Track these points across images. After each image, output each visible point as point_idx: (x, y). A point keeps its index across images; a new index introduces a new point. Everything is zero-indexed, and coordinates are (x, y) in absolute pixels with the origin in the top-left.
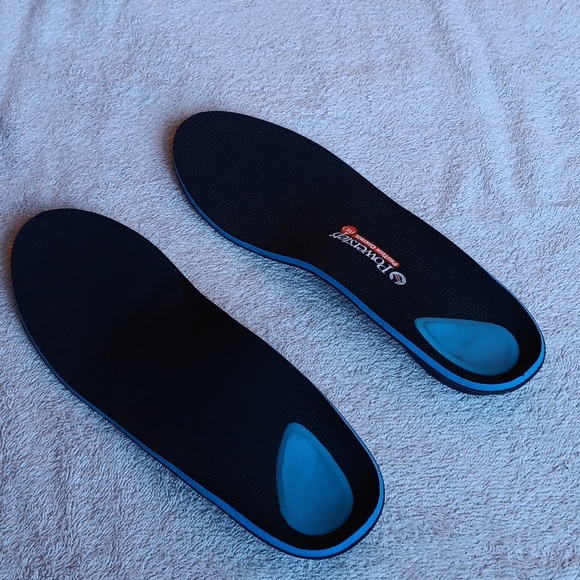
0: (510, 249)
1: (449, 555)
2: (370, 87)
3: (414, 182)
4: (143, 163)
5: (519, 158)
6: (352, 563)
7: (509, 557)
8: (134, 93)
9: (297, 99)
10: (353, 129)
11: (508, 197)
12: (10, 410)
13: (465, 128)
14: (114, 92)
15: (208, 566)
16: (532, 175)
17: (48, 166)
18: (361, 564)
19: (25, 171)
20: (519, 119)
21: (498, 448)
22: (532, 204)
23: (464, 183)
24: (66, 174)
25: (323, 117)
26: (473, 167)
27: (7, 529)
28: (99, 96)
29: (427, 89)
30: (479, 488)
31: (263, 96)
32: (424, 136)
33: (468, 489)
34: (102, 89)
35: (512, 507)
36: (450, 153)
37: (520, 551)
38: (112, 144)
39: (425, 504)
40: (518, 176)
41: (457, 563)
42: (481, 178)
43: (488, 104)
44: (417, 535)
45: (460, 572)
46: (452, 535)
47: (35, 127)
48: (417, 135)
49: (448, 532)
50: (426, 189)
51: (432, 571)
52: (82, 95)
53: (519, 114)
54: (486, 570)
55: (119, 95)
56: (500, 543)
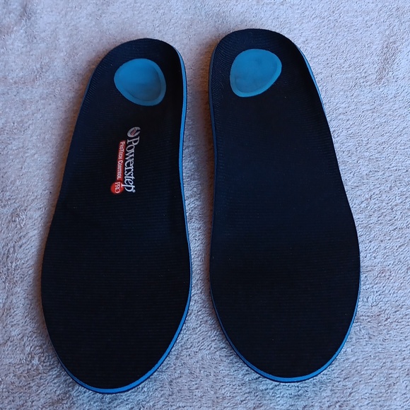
1: (381, 356)
3: (357, 55)
10: (307, 13)
12: (22, 228)
13: (400, 12)
15: (177, 359)
17: (60, 41)
23: (399, 56)
27: (15, 323)
32: (366, 19)
33: (397, 303)
36: (387, 33)
38: (112, 25)
41: (388, 364)
44: (354, 339)
45: (390, 371)
46: (384, 340)
47: (52, 12)
48: (360, 18)
49: (381, 337)
50: (367, 61)
51: (366, 370)
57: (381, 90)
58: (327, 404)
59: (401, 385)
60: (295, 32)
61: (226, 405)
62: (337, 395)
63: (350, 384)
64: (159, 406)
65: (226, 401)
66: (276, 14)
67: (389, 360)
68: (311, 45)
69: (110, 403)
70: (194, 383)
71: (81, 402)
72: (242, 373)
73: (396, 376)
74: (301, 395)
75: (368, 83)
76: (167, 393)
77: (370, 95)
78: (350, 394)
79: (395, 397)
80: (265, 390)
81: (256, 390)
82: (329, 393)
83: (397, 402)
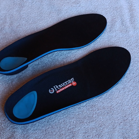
0: (129, 40)
1: (111, 119)
4: (32, 19)
5: (131, 16)
6: (85, 122)
7: (128, 120)
8: (30, 1)
9: (72, 2)
10: (87, 9)
11: (128, 26)
13: (117, 9)
15: (47, 123)
16: (134, 21)
17: (7, 20)
18: (88, 122)
21: (125, 91)
22: (134, 28)
23: (117, 23)
24: (12, 22)
25: (79, 6)
26: (119, 19)
28: (21, 2)
30: (120, 102)
32: (106, 11)
33: (117, 102)
35: (129, 107)
36: (113, 15)
37: (130, 119)
38: (24, 14)
39: (105, 106)
40: (131, 21)
41: (114, 122)
42: (121, 22)
43: (123, 2)
44: (103, 114)
45: (114, 124)
46: (112, 114)
47: (4, 10)
48: (104, 11)
49: (111, 113)
51: (107, 124)
52: (16, 2)
53: (131, 5)
54: (121, 124)
55: (26, 1)
56: (125, 116)
57: (111, 34)
58: (95, 135)
59: (117, 128)
61: (63, 137)
62: (98, 132)
63: (102, 128)
64: (42, 138)
65: (63, 135)
66: (78, 9)
67: (114, 120)
69: (26, 137)
70: (53, 130)
71: (17, 137)
72: (68, 126)
73: (116, 125)
74: (87, 132)
75: (107, 32)
76: (45, 134)
77: (107, 36)
78: (102, 131)
79: (116, 132)
80: (75, 131)
81: (72, 131)
82: (95, 131)
83: (116, 134)
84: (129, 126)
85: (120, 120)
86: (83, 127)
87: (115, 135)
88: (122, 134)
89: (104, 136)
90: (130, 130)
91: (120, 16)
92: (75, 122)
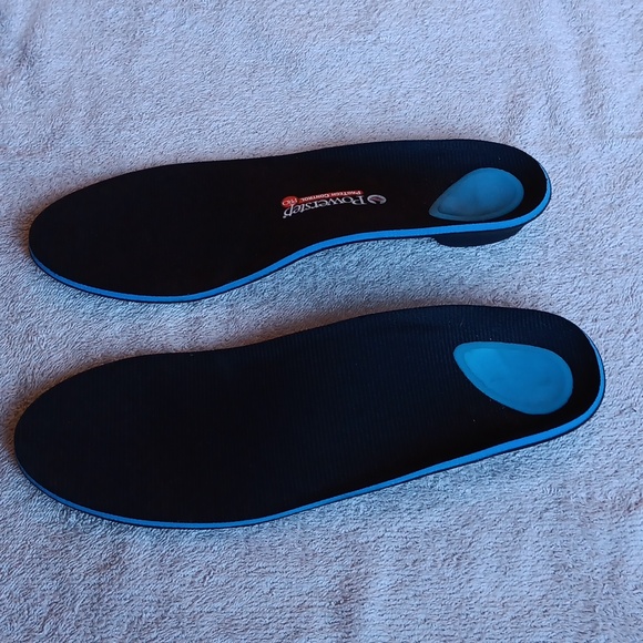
0: (578, 184)
1: (508, 498)
2: (426, 11)
3: (474, 112)
4: (179, 93)
5: (589, 86)
6: (405, 507)
7: (572, 500)
8: (169, 17)
9: (346, 23)
10: (407, 56)
11: (576, 129)
12: (42, 351)
13: (530, 54)
14: (147, 17)
16: (602, 105)
17: (77, 96)
18: (414, 507)
19: (53, 102)
20: (589, 44)
22: (602, 136)
23: (529, 114)
24: (96, 105)
25: (375, 43)
26: (538, 96)
28: (132, 21)
29: (488, 12)
31: (310, 20)
32: (485, 63)
34: (134, 13)
35: (576, 451)
36: (513, 81)
37: (583, 495)
38: (146, 73)
40: (587, 106)
41: (517, 507)
42: (547, 108)
43: (555, 28)
45: (519, 516)
47: (62, 54)
48: (478, 63)
50: (487, 120)
51: (490, 515)
52: (112, 20)
53: (589, 39)
54: (547, 514)
55: (152, 20)
56: (563, 486)
58: (442, 557)
59: (531, 531)
60: (393, 81)
61: (317, 564)
62: (454, 546)
63: (469, 533)
64: (233, 568)
65: (318, 559)
66: (368, 56)
68: (414, 99)
69: (171, 566)
70: (276, 538)
71: (134, 566)
72: (336, 523)
73: (525, 521)
74: (410, 547)
76: (244, 551)
78: (471, 544)
79: (525, 546)
80: (366, 543)
81: (354, 544)
82: (445, 545)
83: (527, 553)
84: (578, 522)
85: (544, 501)
86: (395, 528)
87: (523, 558)
88: (550, 553)
89: (479, 562)
90: (581, 538)
91: (544, 87)
92: (362, 506)
